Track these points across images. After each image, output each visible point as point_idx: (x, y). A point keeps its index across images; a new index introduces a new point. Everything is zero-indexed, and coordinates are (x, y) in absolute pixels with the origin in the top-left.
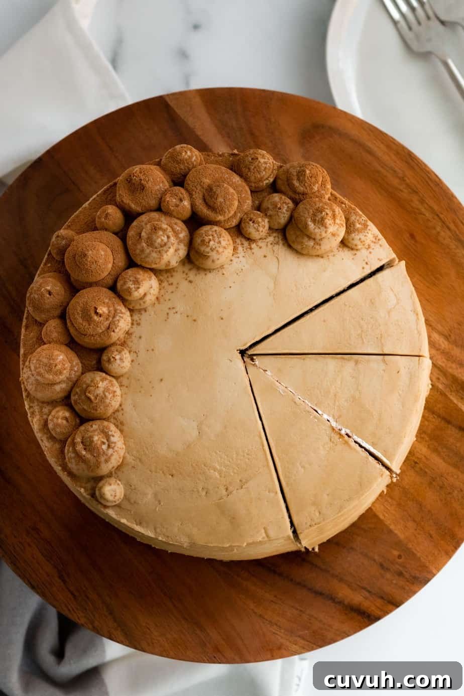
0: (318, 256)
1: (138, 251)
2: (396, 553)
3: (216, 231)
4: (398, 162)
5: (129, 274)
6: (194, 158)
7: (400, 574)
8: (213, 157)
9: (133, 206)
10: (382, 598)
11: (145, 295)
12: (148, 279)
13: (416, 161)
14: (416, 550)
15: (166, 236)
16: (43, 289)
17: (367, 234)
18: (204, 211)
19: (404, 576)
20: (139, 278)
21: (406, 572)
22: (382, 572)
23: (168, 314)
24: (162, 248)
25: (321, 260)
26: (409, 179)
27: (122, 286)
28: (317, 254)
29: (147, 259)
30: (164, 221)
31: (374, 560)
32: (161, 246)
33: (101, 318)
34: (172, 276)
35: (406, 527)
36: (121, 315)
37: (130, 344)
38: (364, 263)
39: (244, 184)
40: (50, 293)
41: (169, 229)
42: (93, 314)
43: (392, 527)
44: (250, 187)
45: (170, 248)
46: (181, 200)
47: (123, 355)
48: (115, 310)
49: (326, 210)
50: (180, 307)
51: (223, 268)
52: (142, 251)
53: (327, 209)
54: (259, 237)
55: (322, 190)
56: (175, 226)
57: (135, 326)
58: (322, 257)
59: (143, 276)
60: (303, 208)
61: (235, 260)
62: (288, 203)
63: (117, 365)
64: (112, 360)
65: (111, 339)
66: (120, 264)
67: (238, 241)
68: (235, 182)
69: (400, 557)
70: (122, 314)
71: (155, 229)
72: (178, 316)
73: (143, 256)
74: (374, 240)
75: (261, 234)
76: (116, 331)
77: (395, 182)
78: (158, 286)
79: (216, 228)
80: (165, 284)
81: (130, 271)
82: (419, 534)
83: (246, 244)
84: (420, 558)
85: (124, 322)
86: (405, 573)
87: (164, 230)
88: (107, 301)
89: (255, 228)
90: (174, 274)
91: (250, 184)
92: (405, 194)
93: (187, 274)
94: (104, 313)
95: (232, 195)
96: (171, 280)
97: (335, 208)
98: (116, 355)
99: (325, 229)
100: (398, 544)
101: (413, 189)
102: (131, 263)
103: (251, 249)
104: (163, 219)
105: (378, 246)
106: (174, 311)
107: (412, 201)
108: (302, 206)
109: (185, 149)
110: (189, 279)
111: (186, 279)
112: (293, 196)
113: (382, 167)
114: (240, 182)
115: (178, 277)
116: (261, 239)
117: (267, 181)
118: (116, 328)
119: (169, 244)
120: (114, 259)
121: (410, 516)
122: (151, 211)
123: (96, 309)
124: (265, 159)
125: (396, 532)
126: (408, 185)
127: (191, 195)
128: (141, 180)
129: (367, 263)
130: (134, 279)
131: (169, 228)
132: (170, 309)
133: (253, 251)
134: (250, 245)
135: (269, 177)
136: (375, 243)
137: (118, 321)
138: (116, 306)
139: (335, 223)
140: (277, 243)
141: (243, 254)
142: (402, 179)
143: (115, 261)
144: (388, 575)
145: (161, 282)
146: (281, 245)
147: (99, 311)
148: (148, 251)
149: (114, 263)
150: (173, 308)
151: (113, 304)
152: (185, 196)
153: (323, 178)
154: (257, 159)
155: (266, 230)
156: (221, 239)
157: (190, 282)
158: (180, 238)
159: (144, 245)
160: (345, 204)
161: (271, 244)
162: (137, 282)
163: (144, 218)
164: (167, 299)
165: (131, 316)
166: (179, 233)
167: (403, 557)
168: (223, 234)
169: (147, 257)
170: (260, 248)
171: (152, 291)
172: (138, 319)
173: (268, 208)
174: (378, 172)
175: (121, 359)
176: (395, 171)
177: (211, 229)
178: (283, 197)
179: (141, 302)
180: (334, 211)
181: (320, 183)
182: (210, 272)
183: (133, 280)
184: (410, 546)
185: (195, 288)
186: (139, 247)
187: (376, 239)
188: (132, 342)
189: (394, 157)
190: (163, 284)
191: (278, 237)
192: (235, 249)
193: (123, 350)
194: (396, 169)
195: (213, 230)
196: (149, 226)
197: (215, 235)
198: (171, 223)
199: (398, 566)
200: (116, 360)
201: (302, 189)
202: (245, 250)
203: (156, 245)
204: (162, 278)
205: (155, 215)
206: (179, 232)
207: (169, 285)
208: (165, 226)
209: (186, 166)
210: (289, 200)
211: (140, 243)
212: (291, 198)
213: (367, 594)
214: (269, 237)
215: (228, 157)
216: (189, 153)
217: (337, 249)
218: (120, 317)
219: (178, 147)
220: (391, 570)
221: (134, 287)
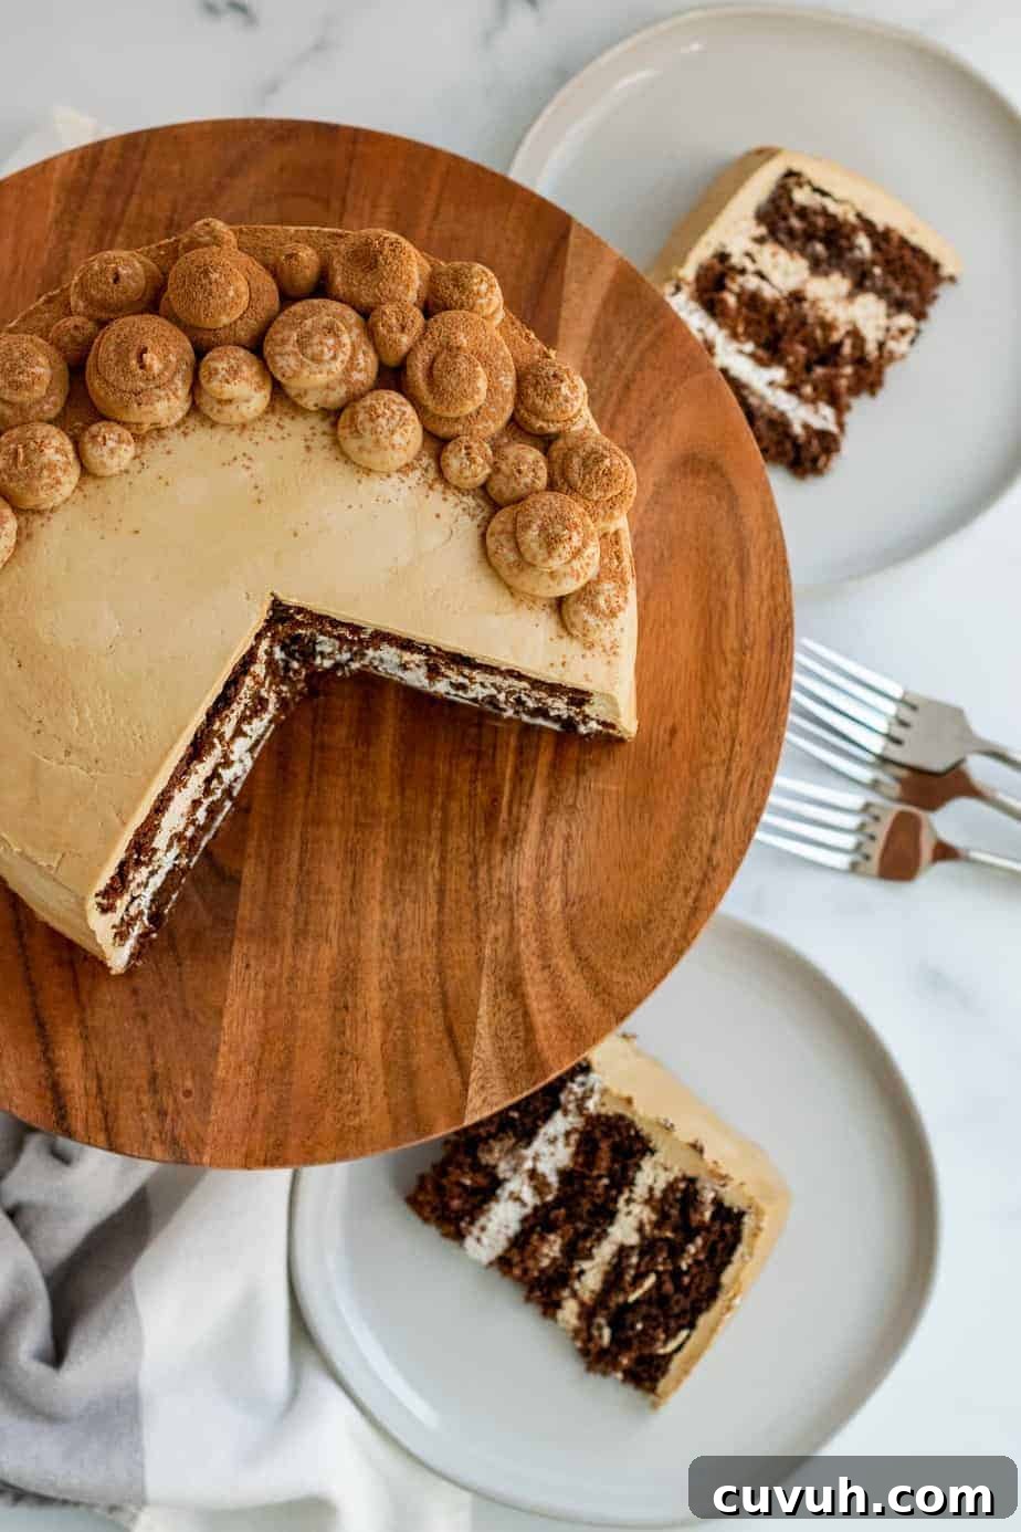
0: (509, 587)
1: (279, 336)
2: (189, 1084)
3: (404, 413)
4: (763, 623)
5: (237, 355)
6: (484, 301)
7: (162, 1113)
8: (515, 331)
9: (339, 279)
10: (106, 1115)
11: (230, 401)
12: (254, 386)
13: (785, 644)
14: (216, 1108)
15: (332, 354)
16: (113, 265)
17: (602, 627)
18: (418, 373)
19: (163, 1121)
20: (241, 371)
21: (173, 1120)
22: (146, 1086)
23: (235, 459)
24: (310, 362)
25: (507, 597)
26: (752, 657)
27: (213, 359)
28: (510, 581)
29: (278, 358)
30: (354, 335)
31: (153, 1062)
32: (313, 359)
33: (140, 372)
34: (293, 418)
35: (240, 1067)
36: (170, 394)
37: (147, 446)
38: (561, 660)
39: (511, 398)
40: (117, 279)
41: (348, 349)
42: (133, 354)
43: (223, 1049)
44: (516, 410)
45: (321, 372)
46: (403, 329)
47: (120, 449)
48: (171, 381)
49: (575, 534)
50: (259, 467)
51: (368, 475)
52: (284, 342)
53: (579, 533)
54: (455, 483)
55: (603, 508)
56: (361, 356)
57: (178, 432)
58: (512, 594)
59: (252, 376)
60: (549, 499)
61: (395, 478)
62: (539, 478)
63: (99, 452)
64: (100, 439)
65: (127, 413)
66: (243, 333)
67: (425, 461)
68: (501, 382)
69: (188, 1093)
70: (174, 394)
71: (331, 330)
72: (246, 474)
73: (278, 349)
74: (608, 647)
75: (462, 480)
76: (145, 408)
77: (731, 642)
78: (260, 410)
79: (409, 409)
80: (274, 419)
81: (242, 353)
82: (245, 1096)
83: (432, 474)
84: (209, 1122)
85: (169, 406)
86: (169, 1118)
87: (339, 344)
88: (173, 358)
89: (461, 464)
90: (300, 419)
91: (519, 406)
92: (725, 672)
93: (314, 434)
94: (151, 366)
95: (477, 391)
96: (287, 422)
97: (592, 544)
98: (110, 439)
99: (546, 556)
100: (204, 1075)
101: (740, 675)
102: (257, 347)
103: (431, 487)
104: (356, 331)
105: (605, 659)
106: (247, 463)
107: (723, 688)
108: (552, 497)
109: (485, 279)
110: (309, 443)
111: (306, 440)
112: (557, 477)
113: (736, 606)
114: (507, 390)
115: (298, 428)
116: (456, 488)
117: (545, 425)
118: (147, 404)
119: (326, 367)
120: (241, 318)
121: (260, 1061)
122: (354, 308)
123: (145, 350)
124: (572, 393)
125: (221, 1059)
126: (741, 664)
127: (423, 336)
128: (381, 253)
129: (563, 664)
130: (235, 367)
131: (349, 347)
132: (244, 454)
133: (431, 493)
134: (435, 480)
135: (553, 422)
136: (604, 651)
137: (160, 398)
138: (179, 376)
139: (569, 562)
140: (473, 517)
141: (413, 483)
142: (743, 649)
143: (239, 322)
144: (146, 1099)
145: (271, 409)
146: (476, 522)
147: (147, 357)
148: (289, 348)
149: (235, 322)
150: (250, 459)
151: (177, 371)
152: (414, 331)
153: (621, 494)
154: (562, 381)
155: (475, 483)
156: (399, 431)
157: (308, 448)
158: (350, 376)
159: (295, 336)
160: (620, 563)
161: (464, 509)
162: (234, 372)
163: (335, 306)
164: (256, 439)
165: (188, 414)
166: (356, 370)
167: (191, 1099)
168: (410, 428)
169: (281, 354)
170: (445, 499)
171: (243, 408)
172: (192, 427)
173: (507, 458)
174: (725, 607)
175: (112, 451)
176: (746, 629)
177: (402, 404)
178: (542, 464)
179: (217, 407)
180: (585, 545)
181: (609, 495)
182: (346, 462)
183: (232, 367)
184: (216, 1095)
185: (304, 461)
186: (286, 333)
187: (612, 648)
188: (153, 447)
189: (764, 611)
190: (269, 416)
191: (483, 510)
192: (409, 467)
193: (129, 443)
194: (751, 629)
195: (403, 408)
196: (326, 319)
197: (398, 418)
198: (360, 346)
199: (171, 1101)
200: (105, 444)
201: (575, 477)
202: (421, 482)
203: (309, 351)
204: (278, 406)
205: (352, 316)
206: (359, 368)
207: (278, 425)
208: (346, 339)
209: (461, 298)
210: (546, 475)
211: (291, 329)
212: (550, 475)
213: (94, 1090)
214: (470, 497)
215: (536, 351)
216: (484, 287)
217: (544, 605)
218: (167, 395)
219: (478, 267)
220: (159, 1097)
221: (223, 376)
